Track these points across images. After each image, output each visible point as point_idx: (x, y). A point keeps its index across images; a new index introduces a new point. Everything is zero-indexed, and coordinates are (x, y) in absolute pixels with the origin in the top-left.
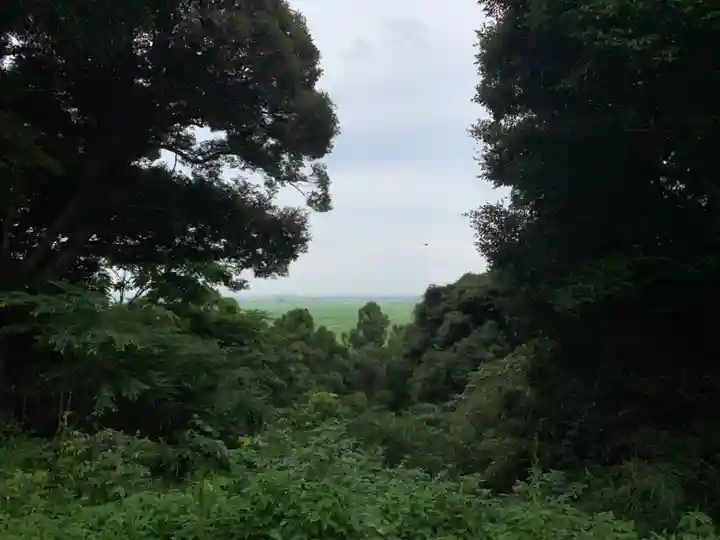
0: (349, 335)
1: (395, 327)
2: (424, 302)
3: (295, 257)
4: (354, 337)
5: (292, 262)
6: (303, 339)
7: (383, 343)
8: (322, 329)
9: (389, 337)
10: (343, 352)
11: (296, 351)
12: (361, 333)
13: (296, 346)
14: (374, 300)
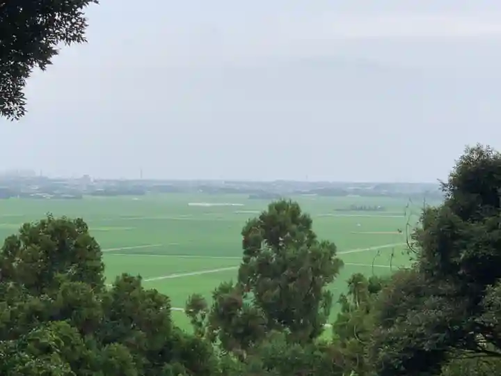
0: (210, 302)
1: (356, 282)
2: (451, 205)
3: (44, 56)
4: (226, 310)
5: (35, 69)
6: (66, 312)
7: (317, 331)
8: (128, 284)
9: (336, 310)
10: (192, 354)
11: (47, 350)
12: (249, 299)
13: (49, 334)
14: (295, 199)
